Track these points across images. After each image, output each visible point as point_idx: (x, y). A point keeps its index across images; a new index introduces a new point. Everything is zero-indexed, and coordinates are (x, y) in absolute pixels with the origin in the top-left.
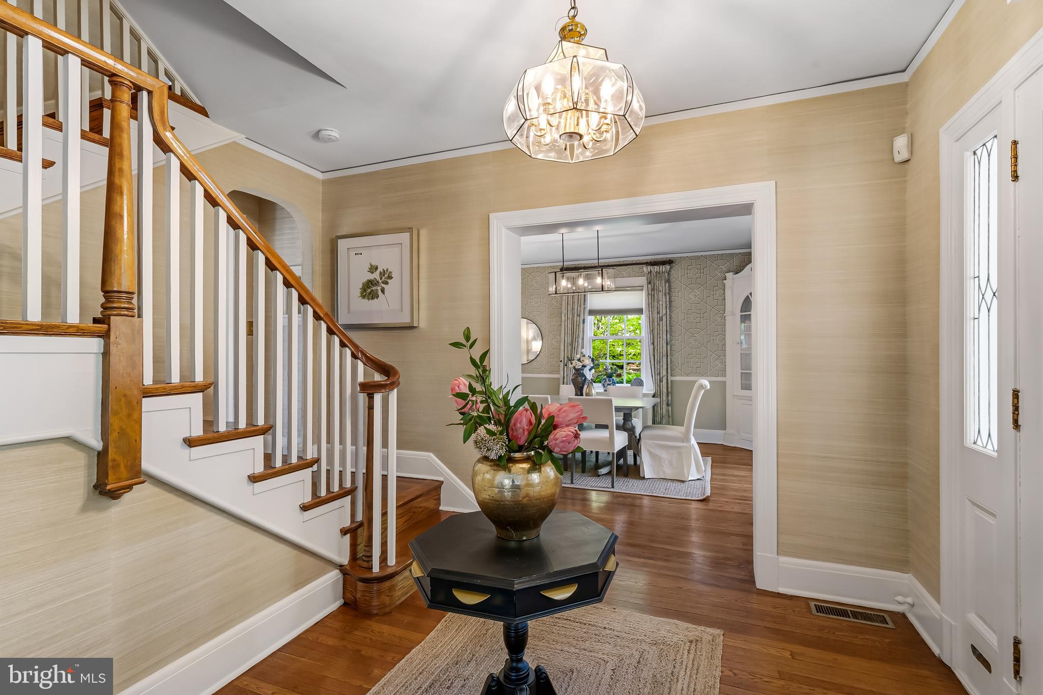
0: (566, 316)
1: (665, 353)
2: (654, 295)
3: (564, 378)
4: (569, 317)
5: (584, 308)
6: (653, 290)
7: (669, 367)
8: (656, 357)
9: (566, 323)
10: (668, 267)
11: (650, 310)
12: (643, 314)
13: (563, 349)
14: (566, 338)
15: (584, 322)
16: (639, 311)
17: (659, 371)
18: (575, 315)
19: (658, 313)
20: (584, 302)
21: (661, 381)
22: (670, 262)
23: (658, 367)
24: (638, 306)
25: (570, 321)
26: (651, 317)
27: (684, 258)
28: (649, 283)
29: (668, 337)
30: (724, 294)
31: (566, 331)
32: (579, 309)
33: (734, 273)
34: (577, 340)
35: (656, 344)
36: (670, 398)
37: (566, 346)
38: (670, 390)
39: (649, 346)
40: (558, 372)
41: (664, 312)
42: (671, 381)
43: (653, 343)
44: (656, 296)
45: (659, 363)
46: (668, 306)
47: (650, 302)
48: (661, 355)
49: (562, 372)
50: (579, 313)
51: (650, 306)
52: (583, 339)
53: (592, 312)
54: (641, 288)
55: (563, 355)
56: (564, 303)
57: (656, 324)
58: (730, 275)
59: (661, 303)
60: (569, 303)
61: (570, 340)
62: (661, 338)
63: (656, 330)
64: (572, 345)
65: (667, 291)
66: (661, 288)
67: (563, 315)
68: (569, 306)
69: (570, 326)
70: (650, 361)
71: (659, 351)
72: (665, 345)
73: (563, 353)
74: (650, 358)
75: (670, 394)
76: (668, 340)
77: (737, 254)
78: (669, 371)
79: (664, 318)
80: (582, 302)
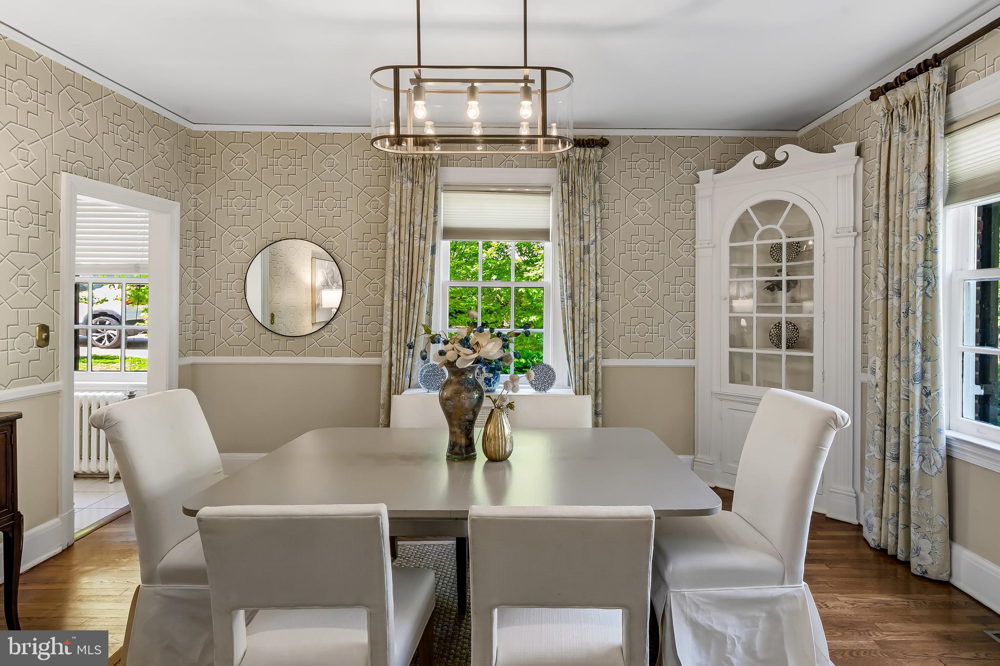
0: (397, 237)
1: (592, 316)
2: (574, 204)
3: (391, 365)
4: (402, 239)
5: (435, 223)
6: (572, 193)
7: (599, 341)
8: (577, 322)
9: (397, 252)
10: (600, 151)
11: (567, 232)
12: (548, 240)
13: (389, 305)
14: (396, 282)
15: (433, 252)
16: (544, 234)
17: (581, 351)
18: (417, 236)
19: (582, 238)
20: (436, 210)
21: (585, 368)
22: (603, 143)
23: (581, 342)
24: (539, 225)
25: (404, 248)
26: (568, 246)
27: (626, 138)
28: (565, 180)
29: (599, 285)
30: (694, 209)
31: (397, 268)
32: (424, 225)
33: (716, 171)
34: (419, 287)
35: (577, 298)
36: (600, 401)
37: (396, 298)
38: (600, 386)
39: (563, 301)
40: (379, 353)
41: (593, 238)
42: (603, 368)
43: (572, 297)
44: (577, 205)
45: (582, 335)
46: (599, 225)
47: (566, 217)
48: (586, 319)
49: (387, 353)
50: (423, 233)
51: (567, 223)
52: (431, 285)
53: (448, 233)
54: (544, 190)
55: (389, 317)
56: (391, 210)
57: (577, 259)
58: (706, 175)
59: (586, 219)
60: (403, 210)
61: (405, 286)
62: (587, 287)
63: (577, 271)
64: (408, 297)
65: (598, 198)
66: (586, 191)
67: (390, 234)
68: (403, 218)
69: (404, 258)
70: (565, 331)
71: (582, 310)
72: (593, 300)
73: (389, 313)
74: (565, 325)
75: (600, 394)
76: (599, 291)
77: (715, 139)
78: (600, 350)
79: (592, 247)
80: (431, 210)
